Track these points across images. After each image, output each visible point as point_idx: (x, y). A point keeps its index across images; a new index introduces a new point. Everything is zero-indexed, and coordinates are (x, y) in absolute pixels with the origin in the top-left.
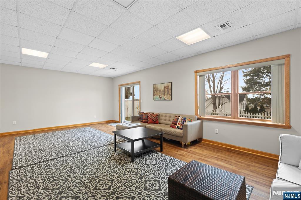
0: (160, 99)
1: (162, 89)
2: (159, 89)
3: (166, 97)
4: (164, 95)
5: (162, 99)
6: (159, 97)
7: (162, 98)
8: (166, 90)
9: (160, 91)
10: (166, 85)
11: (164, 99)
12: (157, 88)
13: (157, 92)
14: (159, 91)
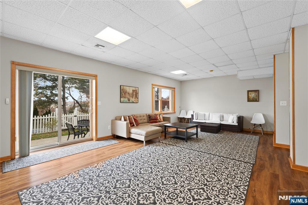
0: (128, 101)
1: (131, 92)
2: (127, 91)
3: (134, 99)
4: (133, 98)
5: (130, 102)
6: (127, 99)
7: (131, 100)
8: (135, 93)
9: (129, 93)
10: (134, 89)
11: (132, 102)
12: (125, 90)
13: (125, 94)
14: (127, 94)
